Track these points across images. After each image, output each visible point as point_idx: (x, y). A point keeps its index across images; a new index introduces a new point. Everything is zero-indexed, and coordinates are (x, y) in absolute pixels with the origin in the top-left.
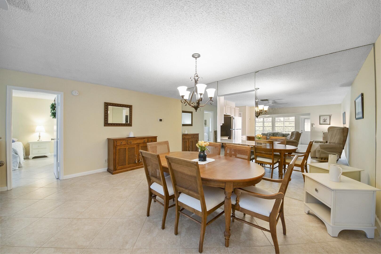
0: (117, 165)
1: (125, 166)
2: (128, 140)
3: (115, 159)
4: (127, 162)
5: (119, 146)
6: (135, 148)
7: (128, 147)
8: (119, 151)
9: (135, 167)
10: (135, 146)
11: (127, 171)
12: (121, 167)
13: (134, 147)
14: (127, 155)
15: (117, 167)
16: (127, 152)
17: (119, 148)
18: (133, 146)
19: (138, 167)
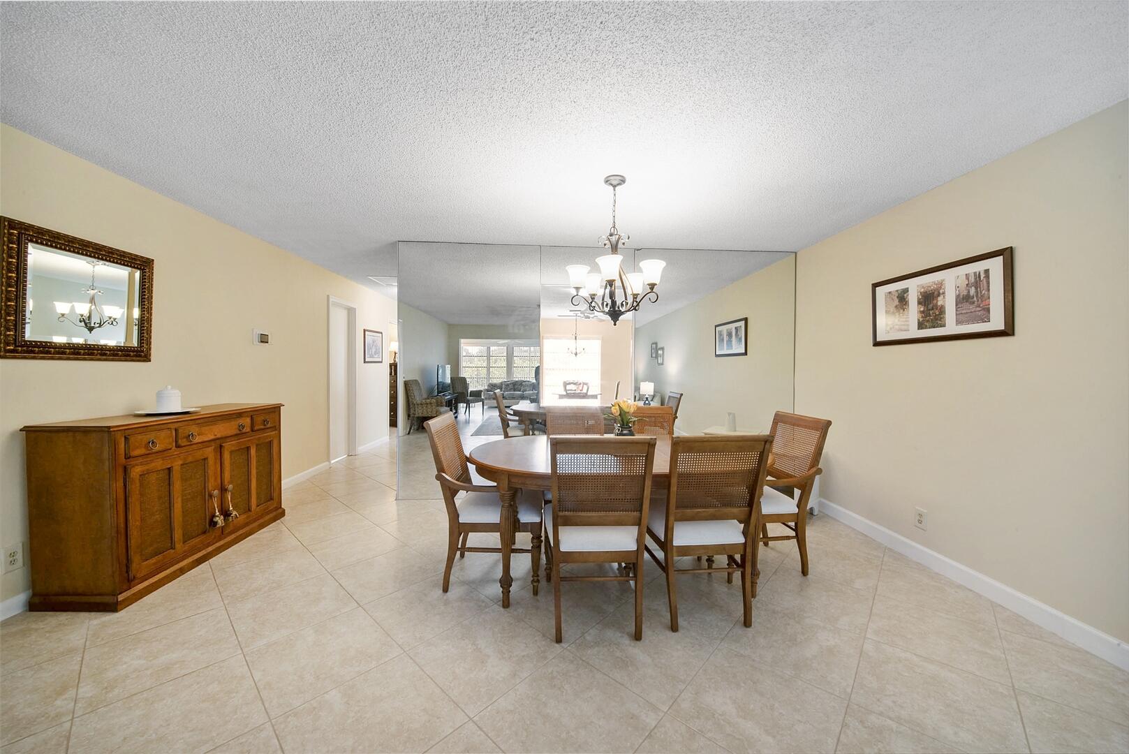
0: (136, 559)
1: (172, 551)
2: (176, 425)
3: (123, 531)
4: (178, 534)
5: (141, 460)
6: (209, 459)
7: (181, 462)
8: (141, 485)
9: (210, 549)
10: (209, 452)
11: (182, 571)
12: (154, 564)
13: (205, 459)
14: (180, 499)
15: (134, 566)
16: (177, 485)
17: (145, 468)
18: (199, 455)
19: (222, 543)
